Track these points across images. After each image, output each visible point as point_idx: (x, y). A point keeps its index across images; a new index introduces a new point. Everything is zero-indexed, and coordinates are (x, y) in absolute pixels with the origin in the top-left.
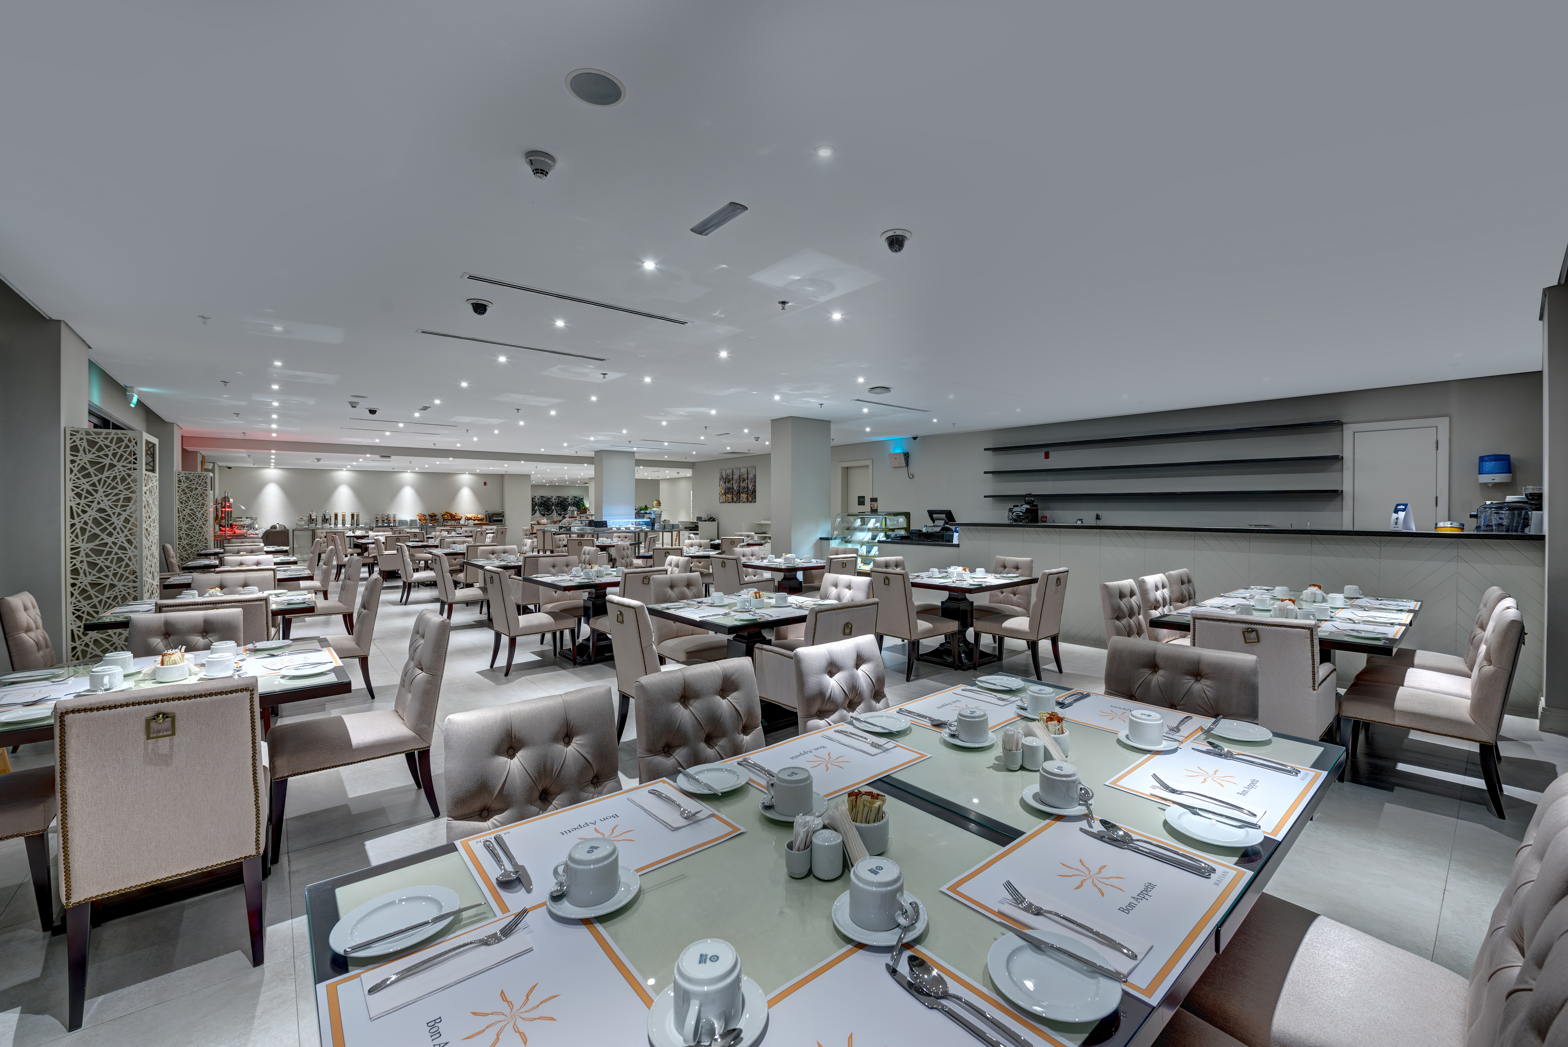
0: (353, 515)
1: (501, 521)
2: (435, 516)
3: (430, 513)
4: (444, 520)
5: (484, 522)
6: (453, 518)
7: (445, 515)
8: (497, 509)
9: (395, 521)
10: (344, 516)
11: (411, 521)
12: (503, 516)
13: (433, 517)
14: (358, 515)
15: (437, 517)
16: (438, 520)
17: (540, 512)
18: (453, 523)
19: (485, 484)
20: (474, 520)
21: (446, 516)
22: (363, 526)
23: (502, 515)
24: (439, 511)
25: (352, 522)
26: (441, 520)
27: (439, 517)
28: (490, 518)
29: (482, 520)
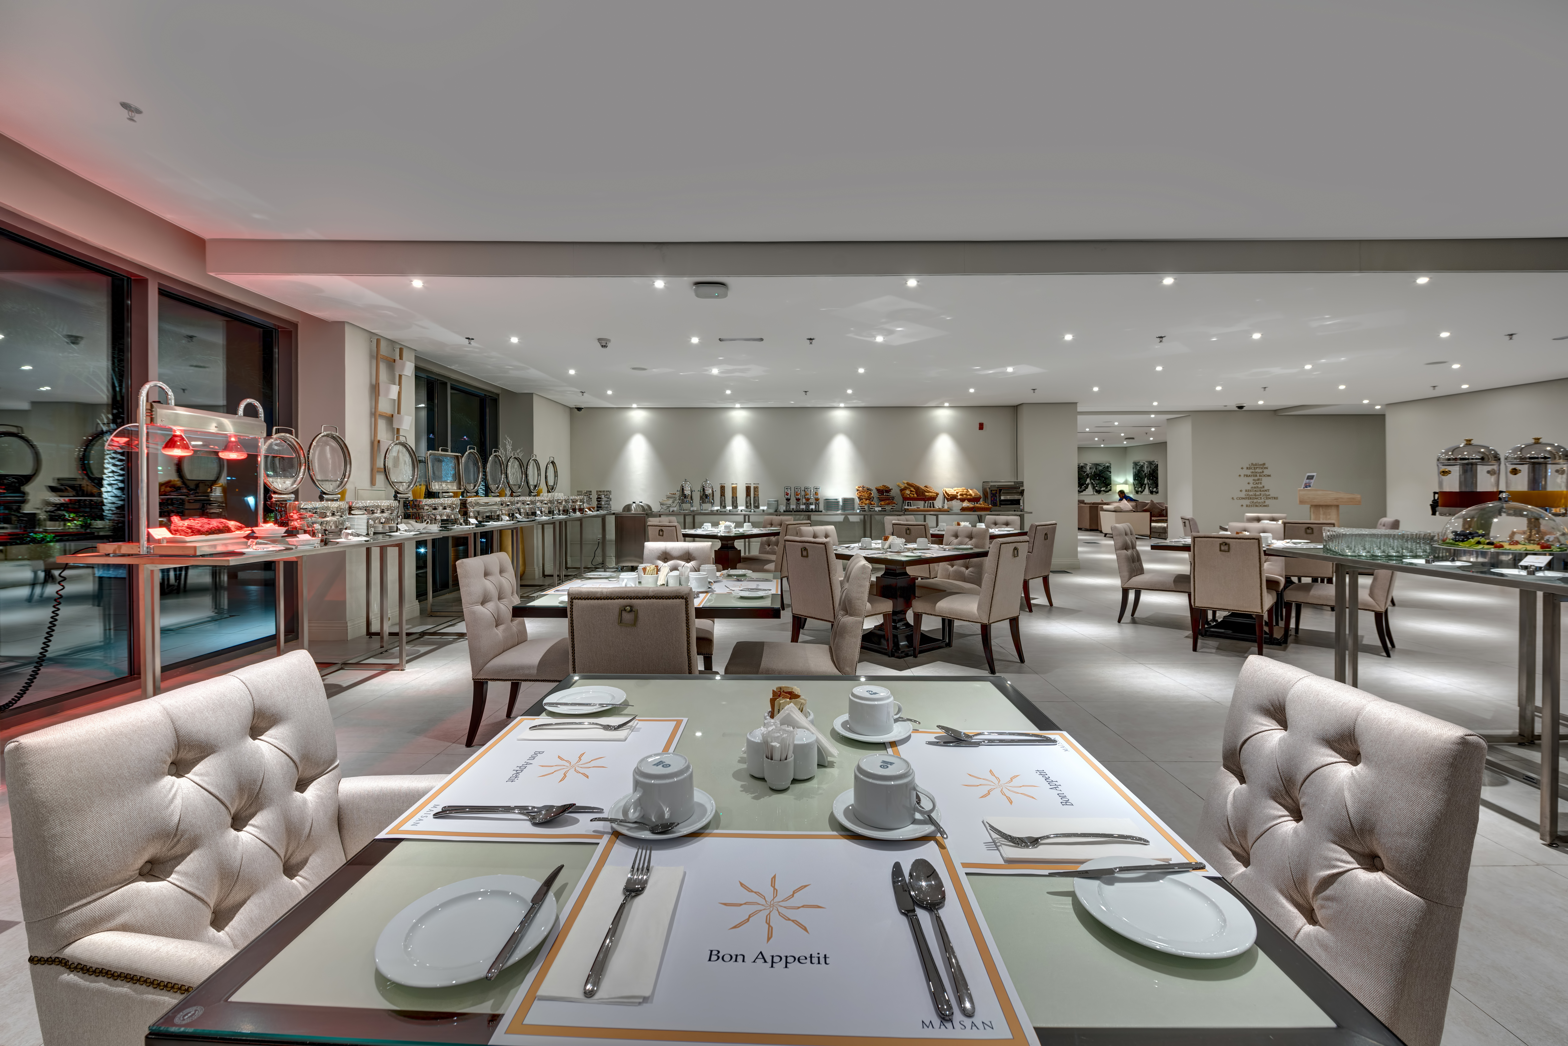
0: (748, 489)
1: (1017, 502)
2: (888, 491)
3: (880, 485)
4: (905, 499)
5: (981, 504)
6: (922, 495)
7: (905, 489)
8: (1005, 478)
9: (817, 499)
10: (734, 490)
11: (845, 500)
12: (1022, 493)
13: (884, 493)
14: (756, 489)
15: (892, 493)
16: (893, 498)
17: (1094, 488)
18: (921, 504)
19: (981, 427)
20: (962, 500)
21: (908, 492)
22: (765, 508)
23: (1017, 489)
24: (894, 483)
25: (747, 503)
26: (899, 499)
27: (895, 492)
28: (994, 495)
29: (975, 500)
